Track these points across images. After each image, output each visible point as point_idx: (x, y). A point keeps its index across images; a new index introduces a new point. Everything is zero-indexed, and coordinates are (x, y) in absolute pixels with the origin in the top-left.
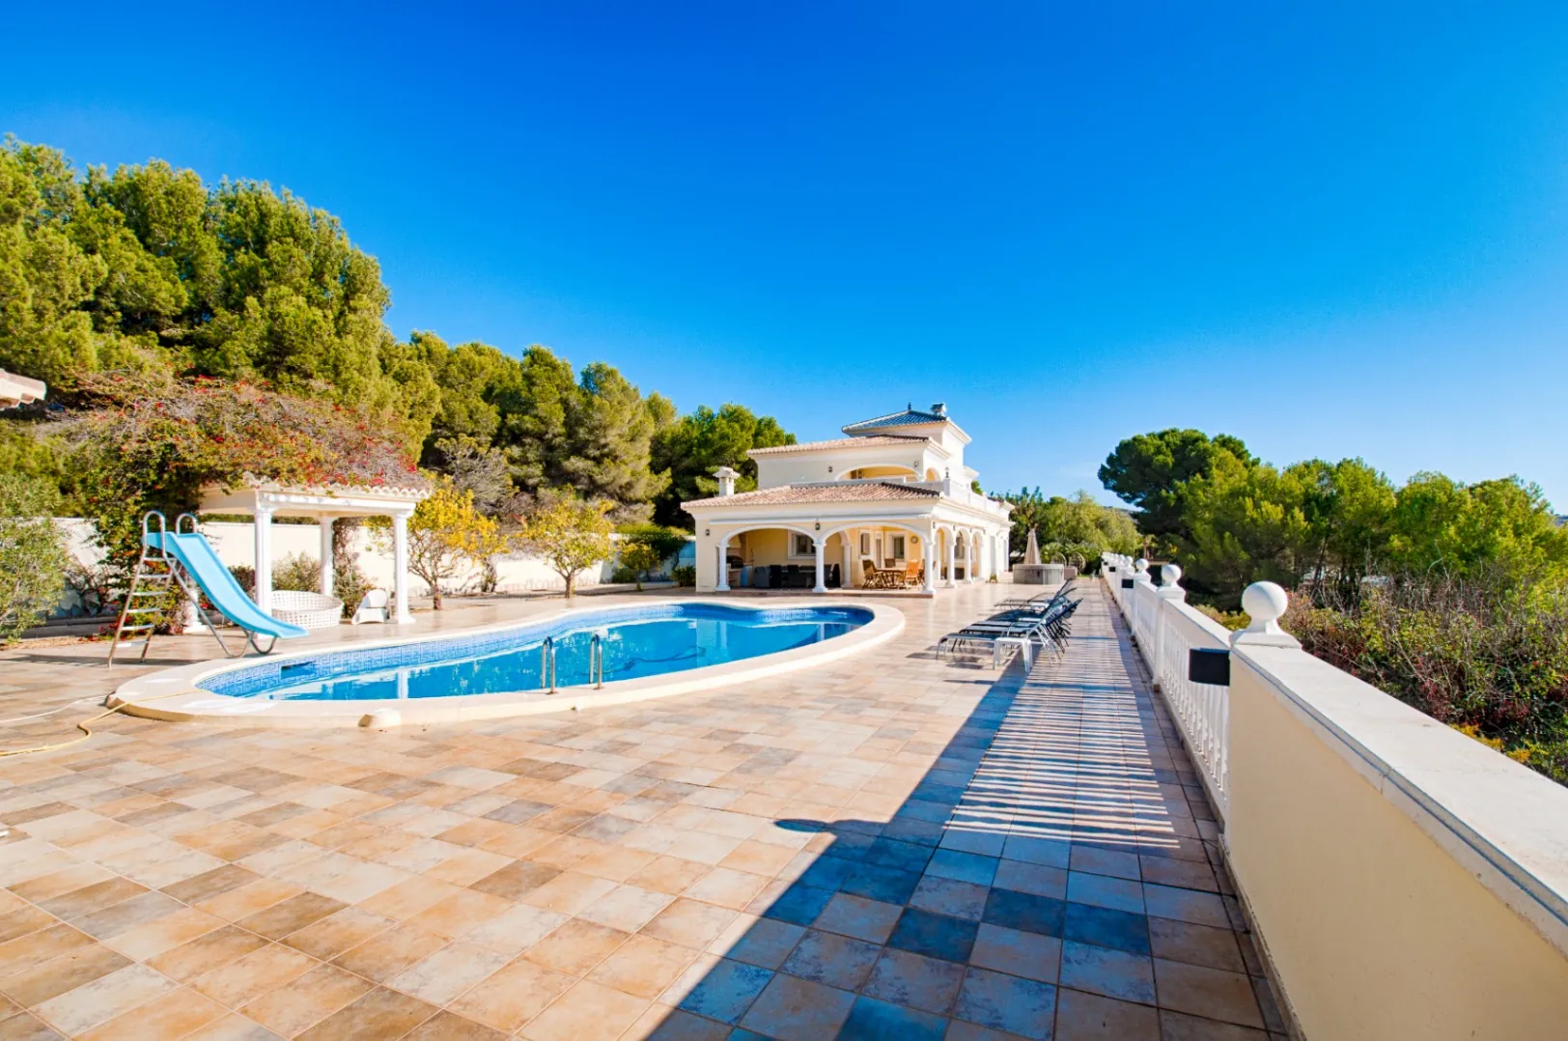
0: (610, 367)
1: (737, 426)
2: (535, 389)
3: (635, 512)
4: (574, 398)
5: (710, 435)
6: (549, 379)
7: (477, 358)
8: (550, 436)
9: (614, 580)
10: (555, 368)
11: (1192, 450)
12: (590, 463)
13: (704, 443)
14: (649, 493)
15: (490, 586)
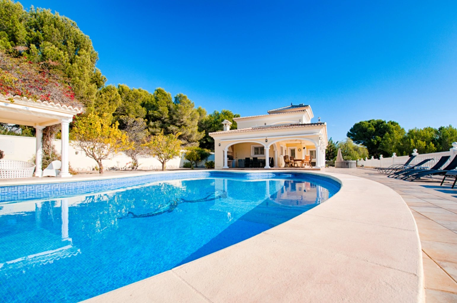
0: (184, 95)
1: (227, 116)
2: (158, 102)
3: (193, 145)
4: (172, 106)
5: (218, 120)
6: (163, 99)
7: (139, 92)
8: (164, 118)
9: (184, 167)
10: (165, 95)
11: (381, 126)
12: (177, 128)
13: (216, 122)
14: (197, 139)
15: (135, 167)
